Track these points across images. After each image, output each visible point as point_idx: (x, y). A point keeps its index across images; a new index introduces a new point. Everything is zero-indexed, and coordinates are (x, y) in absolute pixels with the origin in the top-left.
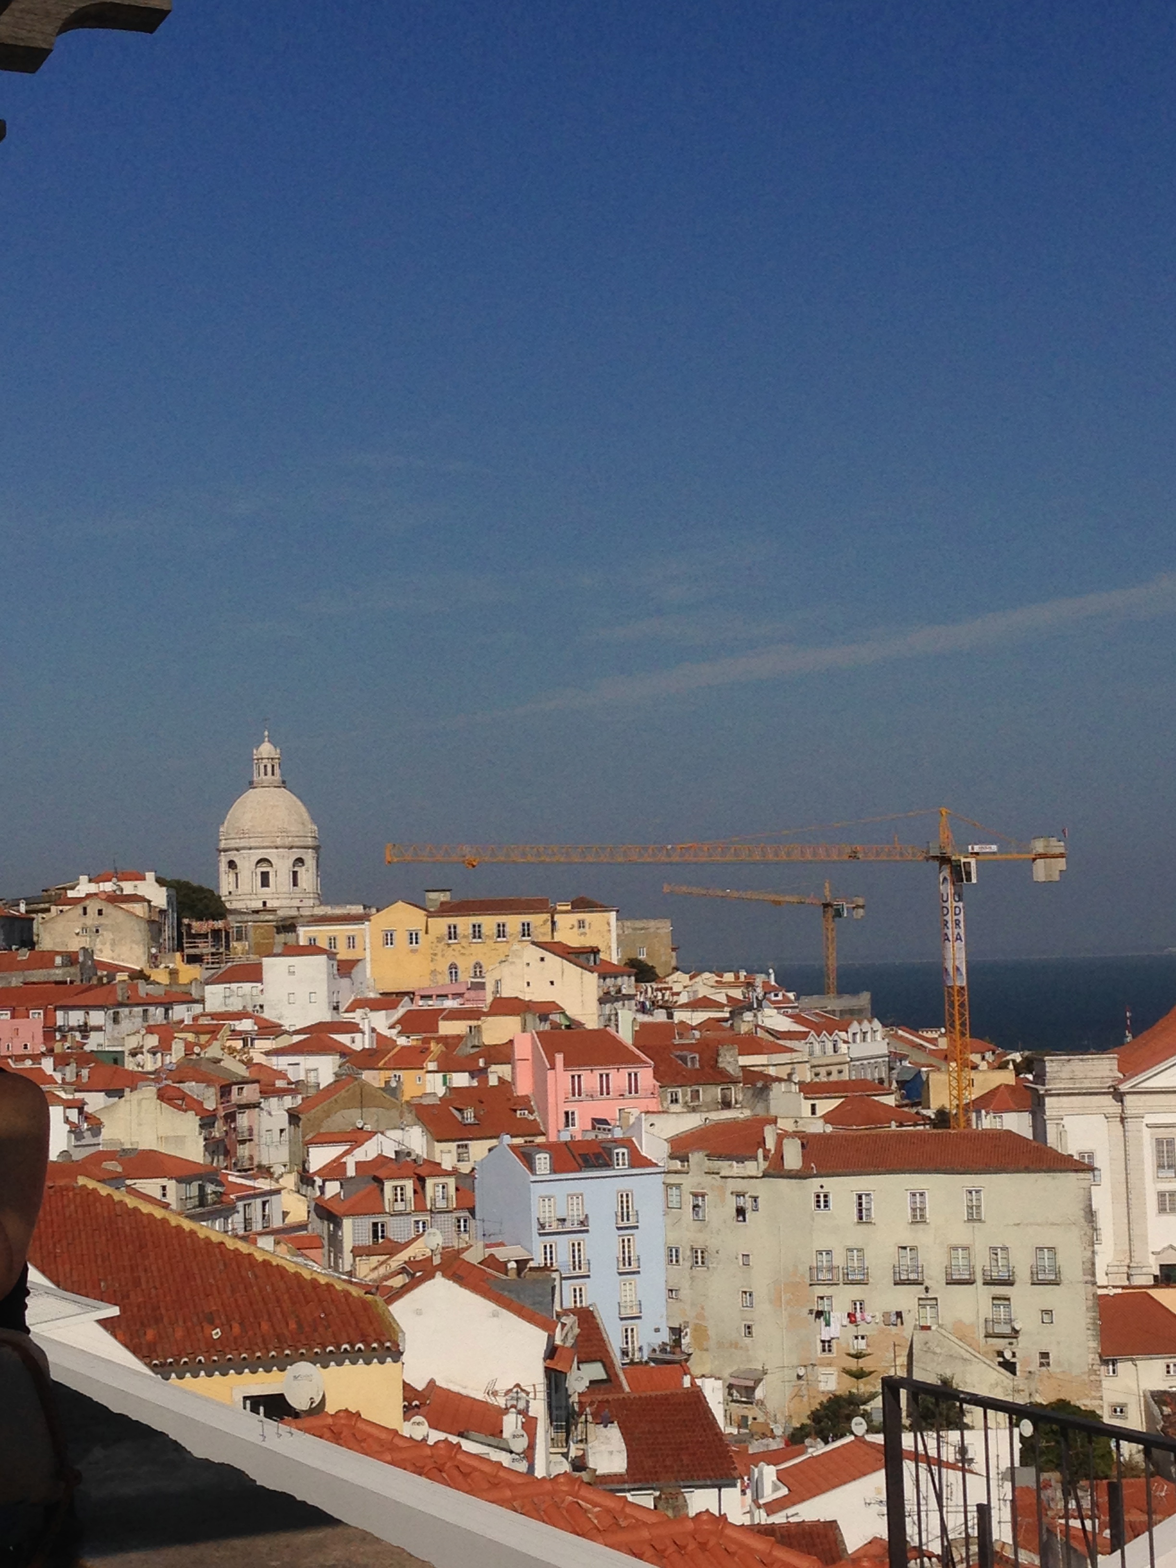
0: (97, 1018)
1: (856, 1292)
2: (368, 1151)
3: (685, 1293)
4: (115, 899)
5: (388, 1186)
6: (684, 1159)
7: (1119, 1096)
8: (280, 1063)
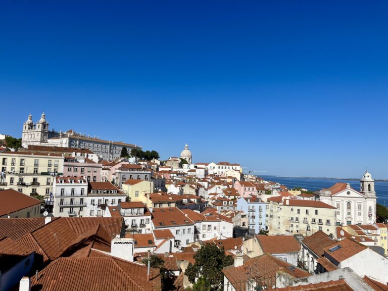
0: (175, 175)
1: (297, 224)
2: (218, 196)
3: (269, 221)
4: (175, 160)
5: (224, 202)
6: (269, 202)
7: (331, 197)
8: (200, 183)
